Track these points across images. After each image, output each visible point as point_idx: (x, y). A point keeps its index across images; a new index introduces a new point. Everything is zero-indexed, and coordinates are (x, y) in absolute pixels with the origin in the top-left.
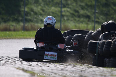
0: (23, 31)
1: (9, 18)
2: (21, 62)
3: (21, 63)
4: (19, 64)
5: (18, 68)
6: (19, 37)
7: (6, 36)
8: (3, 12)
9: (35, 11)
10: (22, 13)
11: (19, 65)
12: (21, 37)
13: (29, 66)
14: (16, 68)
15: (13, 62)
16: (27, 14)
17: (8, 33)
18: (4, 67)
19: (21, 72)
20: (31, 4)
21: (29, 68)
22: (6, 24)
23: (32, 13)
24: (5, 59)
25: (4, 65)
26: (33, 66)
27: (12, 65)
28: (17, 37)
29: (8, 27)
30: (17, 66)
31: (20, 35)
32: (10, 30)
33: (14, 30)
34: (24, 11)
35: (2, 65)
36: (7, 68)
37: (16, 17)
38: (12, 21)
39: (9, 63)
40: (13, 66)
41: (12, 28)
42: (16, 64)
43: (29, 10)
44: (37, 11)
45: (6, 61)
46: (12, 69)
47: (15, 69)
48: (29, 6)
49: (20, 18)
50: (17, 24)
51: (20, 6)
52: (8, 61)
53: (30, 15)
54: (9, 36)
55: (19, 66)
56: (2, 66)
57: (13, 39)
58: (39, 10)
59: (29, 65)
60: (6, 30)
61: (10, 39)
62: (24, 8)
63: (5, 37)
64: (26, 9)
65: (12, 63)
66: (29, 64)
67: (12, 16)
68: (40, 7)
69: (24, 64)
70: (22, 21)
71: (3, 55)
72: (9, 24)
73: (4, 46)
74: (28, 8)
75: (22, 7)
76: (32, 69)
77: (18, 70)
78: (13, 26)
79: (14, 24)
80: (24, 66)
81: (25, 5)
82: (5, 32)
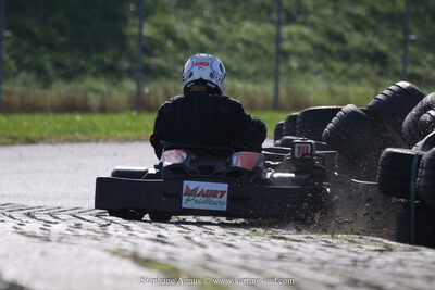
0: (134, 113)
1: (82, 63)
2: (127, 228)
3: (125, 233)
4: (119, 236)
5: (118, 253)
6: (119, 134)
7: (72, 133)
8: (62, 40)
9: (179, 36)
10: (132, 43)
11: (118, 241)
12: (128, 134)
13: (159, 245)
14: (107, 250)
15: (97, 228)
16: (150, 47)
17: (78, 118)
18: (62, 249)
19: (128, 268)
20: (165, 10)
21: (156, 250)
22: (73, 85)
23: (169, 44)
24: (67, 217)
25: (65, 240)
26: (172, 244)
27: (95, 239)
28: (112, 133)
29: (79, 97)
30: (113, 243)
31: (125, 128)
32: (85, 109)
33: (103, 110)
34: (140, 37)
35: (58, 241)
36: (75, 249)
37: (108, 60)
38: (95, 75)
39: (81, 232)
40: (96, 242)
41: (94, 100)
42: (107, 235)
43: (160, 33)
44: (187, 37)
45: (72, 224)
46: (95, 254)
47: (106, 256)
48: (157, 19)
49: (125, 64)
50: (115, 85)
51: (125, 20)
52: (78, 226)
53: (163, 51)
54: (83, 131)
55: (120, 245)
56: (59, 245)
57: (97, 141)
58: (195, 31)
59: (157, 241)
60: (70, 107)
61: (88, 141)
62: (141, 27)
63: (69, 136)
64: (148, 31)
65: (93, 233)
66: (159, 235)
67: (95, 57)
68: (197, 22)
69: (139, 235)
70: (130, 73)
71: (59, 204)
72: (82, 86)
73: (65, 168)
74: (156, 25)
75: (131, 20)
76: (169, 253)
77: (116, 259)
78: (96, 92)
79: (102, 85)
80: (139, 242)
81: (144, 13)
82: (67, 117)
